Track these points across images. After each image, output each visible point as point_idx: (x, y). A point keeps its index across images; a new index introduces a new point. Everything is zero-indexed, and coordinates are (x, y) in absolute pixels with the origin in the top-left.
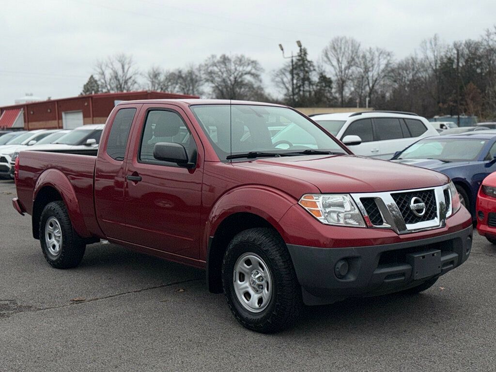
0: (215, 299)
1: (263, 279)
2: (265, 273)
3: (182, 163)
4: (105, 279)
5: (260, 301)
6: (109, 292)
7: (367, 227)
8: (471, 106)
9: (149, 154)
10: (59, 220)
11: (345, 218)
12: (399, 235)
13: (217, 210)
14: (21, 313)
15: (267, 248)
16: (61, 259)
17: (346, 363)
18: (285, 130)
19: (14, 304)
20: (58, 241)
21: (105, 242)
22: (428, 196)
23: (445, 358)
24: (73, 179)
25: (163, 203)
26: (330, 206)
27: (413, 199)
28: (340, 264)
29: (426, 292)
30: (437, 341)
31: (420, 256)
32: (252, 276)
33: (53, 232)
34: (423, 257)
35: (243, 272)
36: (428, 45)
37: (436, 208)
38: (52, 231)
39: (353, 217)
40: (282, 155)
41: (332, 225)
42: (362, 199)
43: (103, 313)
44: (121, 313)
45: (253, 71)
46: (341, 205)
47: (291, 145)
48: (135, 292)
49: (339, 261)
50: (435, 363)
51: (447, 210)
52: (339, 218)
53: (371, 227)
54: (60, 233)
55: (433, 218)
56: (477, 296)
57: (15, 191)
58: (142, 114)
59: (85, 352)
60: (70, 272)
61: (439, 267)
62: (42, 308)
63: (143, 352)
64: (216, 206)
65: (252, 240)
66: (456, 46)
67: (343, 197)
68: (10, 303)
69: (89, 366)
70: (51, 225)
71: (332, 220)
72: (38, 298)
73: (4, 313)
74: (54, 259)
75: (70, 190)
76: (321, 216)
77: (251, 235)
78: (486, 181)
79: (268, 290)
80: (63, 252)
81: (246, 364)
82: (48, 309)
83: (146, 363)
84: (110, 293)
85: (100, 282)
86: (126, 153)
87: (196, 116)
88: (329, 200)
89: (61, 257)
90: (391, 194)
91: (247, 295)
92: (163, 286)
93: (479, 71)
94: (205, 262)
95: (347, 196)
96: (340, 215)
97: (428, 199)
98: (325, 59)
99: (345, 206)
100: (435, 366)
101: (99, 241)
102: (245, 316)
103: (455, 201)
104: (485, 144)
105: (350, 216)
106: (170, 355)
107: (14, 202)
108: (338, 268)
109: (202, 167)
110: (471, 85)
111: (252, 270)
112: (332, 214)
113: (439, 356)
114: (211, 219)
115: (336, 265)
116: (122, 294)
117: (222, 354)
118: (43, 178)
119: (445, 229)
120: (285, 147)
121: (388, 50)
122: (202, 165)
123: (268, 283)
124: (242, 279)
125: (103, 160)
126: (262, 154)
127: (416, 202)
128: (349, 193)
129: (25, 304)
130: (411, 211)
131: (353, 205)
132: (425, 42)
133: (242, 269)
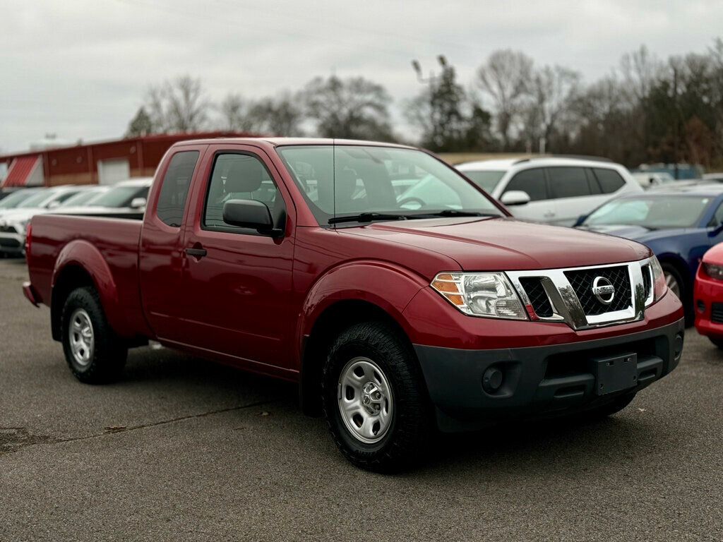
0: (313, 425)
1: (380, 395)
2: (383, 386)
3: (264, 229)
4: (155, 399)
5: (376, 426)
6: (160, 417)
7: (530, 320)
8: (695, 150)
9: (218, 218)
10: (90, 314)
11: (497, 307)
12: (575, 330)
13: (315, 297)
14: (33, 446)
15: (385, 351)
16: (92, 370)
17: (500, 514)
18: (419, 185)
19: (23, 433)
20: (88, 344)
21: (157, 346)
22: (619, 276)
23: (641, 506)
24: (111, 255)
25: (241, 289)
26: (476, 289)
27: (597, 279)
28: (490, 373)
29: (618, 415)
30: (631, 484)
31: (607, 362)
32: (365, 391)
33: (80, 332)
34: (611, 363)
35: (351, 385)
36: (632, 62)
37: (630, 292)
38: (79, 329)
39: (509, 305)
40: (409, 218)
41: (479, 317)
42: (522, 280)
43: (152, 446)
44: (178, 445)
45: (377, 101)
46: (492, 288)
47: (422, 203)
48: (197, 416)
49: (487, 369)
50: (626, 514)
51: (647, 295)
52: (490, 307)
53: (536, 320)
54: (91, 333)
55: (626, 308)
56: (691, 420)
57: (27, 275)
58: (208, 160)
59: (123, 500)
60: (105, 389)
61: (635, 377)
62: (63, 439)
63: (207, 500)
64: (313, 291)
65: (365, 339)
66: (673, 63)
67: (495, 276)
68: (18, 432)
69: (128, 519)
70: (78, 321)
71: (479, 310)
72: (59, 425)
73: (9, 447)
74: (83, 370)
75: (105, 271)
76: (462, 303)
77: (363, 332)
78: (708, 256)
79: (387, 411)
80: (94, 361)
81: (354, 515)
82: (72, 439)
83: (211, 514)
84: (162, 417)
85: (148, 402)
86: (185, 217)
87: (284, 161)
88: (475, 281)
89: (92, 366)
90: (565, 273)
91: (358, 419)
92: (239, 408)
93: (705, 99)
94: (298, 372)
95: (500, 275)
96: (490, 302)
97: (619, 281)
98: (481, 83)
99: (497, 289)
100: (626, 518)
101: (147, 344)
102: (355, 449)
103: (659, 283)
104: (708, 204)
105: (504, 303)
106: (245, 503)
107: (25, 289)
108: (487, 378)
109: (293, 235)
110: (696, 122)
111: (364, 382)
112: (478, 301)
113: (633, 504)
114: (306, 311)
115: (483, 375)
116: (180, 419)
117: (321, 502)
118: (66, 254)
119: (644, 323)
120: (414, 207)
121: (574, 68)
122: (293, 231)
123: (386, 401)
124: (350, 395)
125: (151, 227)
126: (380, 215)
127: (600, 284)
128: (503, 271)
129: (39, 434)
130: (594, 296)
131: (509, 288)
132: (626, 58)
133: (349, 380)
